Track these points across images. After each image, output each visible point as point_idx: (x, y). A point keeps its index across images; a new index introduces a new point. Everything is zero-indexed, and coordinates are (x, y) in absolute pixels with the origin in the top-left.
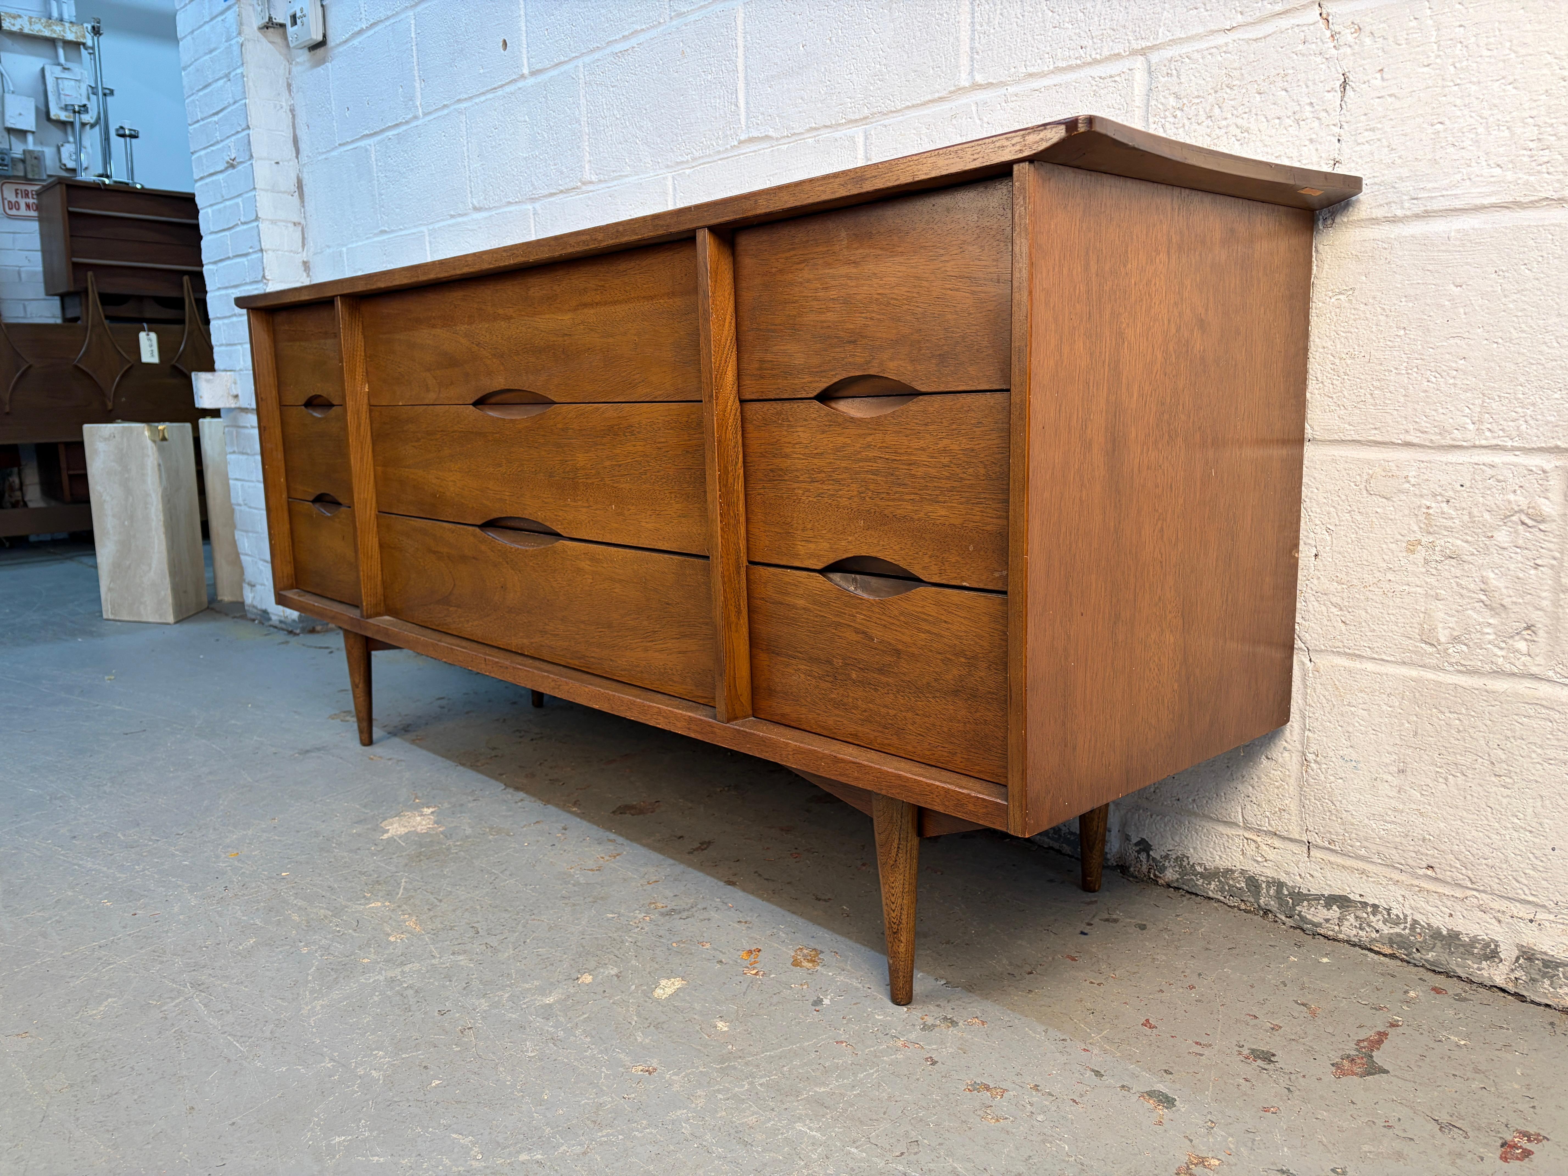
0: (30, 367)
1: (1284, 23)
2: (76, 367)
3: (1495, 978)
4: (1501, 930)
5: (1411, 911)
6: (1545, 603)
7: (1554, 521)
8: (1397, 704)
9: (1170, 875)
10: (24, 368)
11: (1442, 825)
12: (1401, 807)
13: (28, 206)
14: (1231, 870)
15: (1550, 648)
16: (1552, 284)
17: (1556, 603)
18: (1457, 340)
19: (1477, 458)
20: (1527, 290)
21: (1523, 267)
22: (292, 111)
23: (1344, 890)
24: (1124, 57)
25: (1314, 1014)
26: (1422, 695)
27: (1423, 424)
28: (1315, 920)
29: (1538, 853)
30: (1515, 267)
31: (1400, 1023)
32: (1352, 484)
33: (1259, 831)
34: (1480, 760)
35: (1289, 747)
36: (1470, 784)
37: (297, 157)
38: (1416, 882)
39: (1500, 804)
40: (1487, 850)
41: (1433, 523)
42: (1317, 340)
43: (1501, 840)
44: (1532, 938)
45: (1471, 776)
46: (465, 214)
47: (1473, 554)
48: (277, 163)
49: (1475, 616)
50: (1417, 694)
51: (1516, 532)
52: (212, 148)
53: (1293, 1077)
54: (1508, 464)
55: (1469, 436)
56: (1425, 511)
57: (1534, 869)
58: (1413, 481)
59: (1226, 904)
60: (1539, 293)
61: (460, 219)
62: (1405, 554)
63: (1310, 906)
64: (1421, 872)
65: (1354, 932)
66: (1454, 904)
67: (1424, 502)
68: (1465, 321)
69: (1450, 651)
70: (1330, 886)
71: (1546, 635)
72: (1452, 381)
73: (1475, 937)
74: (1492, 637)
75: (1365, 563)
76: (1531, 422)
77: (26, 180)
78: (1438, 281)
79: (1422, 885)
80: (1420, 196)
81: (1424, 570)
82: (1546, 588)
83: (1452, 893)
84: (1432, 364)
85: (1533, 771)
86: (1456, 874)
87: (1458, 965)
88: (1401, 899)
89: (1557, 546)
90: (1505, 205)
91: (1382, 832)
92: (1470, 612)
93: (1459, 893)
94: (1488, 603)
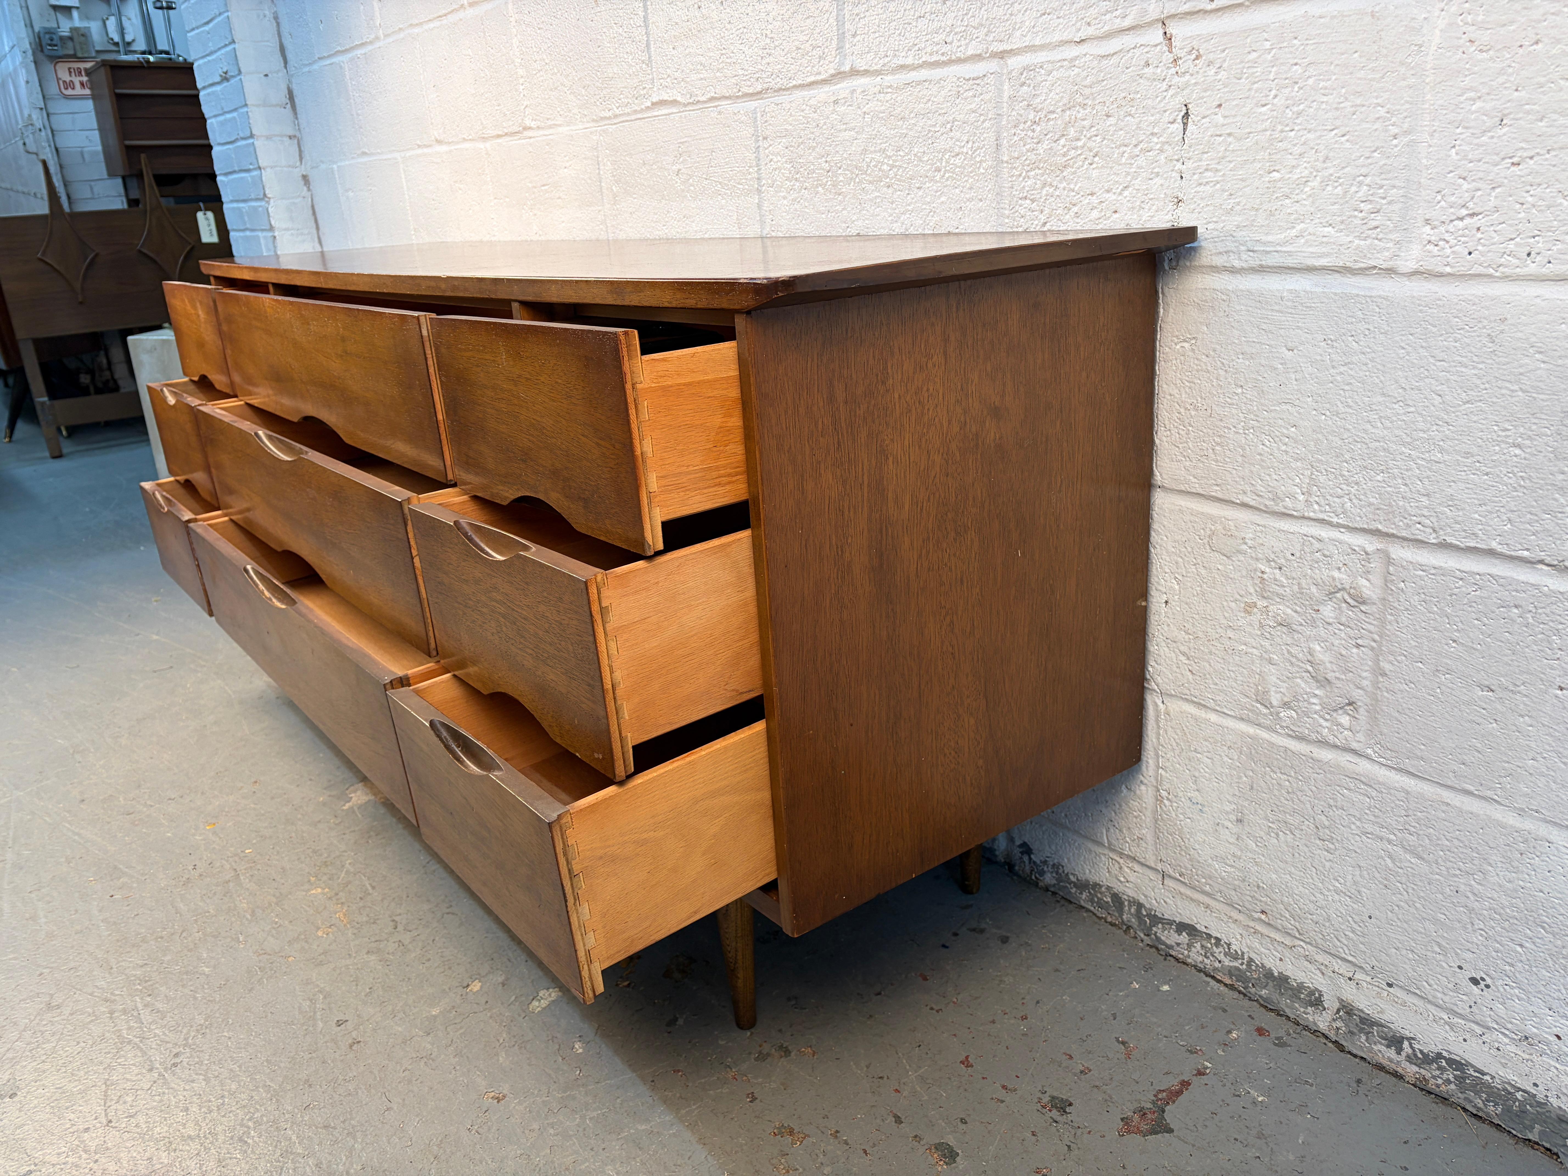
0: (97, 255)
1: (1128, 40)
2: (140, 251)
3: (1319, 1023)
4: (1324, 982)
5: (1247, 949)
6: (1365, 683)
7: (1375, 604)
8: (1236, 757)
9: (1049, 879)
10: (90, 258)
11: (1274, 876)
12: (1239, 853)
13: (82, 84)
14: (1099, 885)
15: (1369, 727)
16: (1378, 360)
17: (1376, 684)
18: (1288, 407)
19: (1306, 529)
20: (1353, 363)
21: (1350, 339)
22: (276, 18)
23: (1192, 920)
24: (984, 58)
25: (1128, 1056)
26: (1257, 753)
27: (1259, 488)
28: (1168, 942)
29: (1357, 918)
30: (1343, 338)
31: (1208, 1071)
32: (1197, 537)
33: (1121, 855)
34: (1306, 822)
35: (1145, 781)
36: (1297, 843)
37: (286, 67)
38: (1252, 924)
39: (1324, 867)
40: (1311, 906)
41: (1267, 588)
42: (1165, 386)
43: (1324, 900)
44: (1350, 993)
45: (1298, 836)
46: (430, 146)
47: (1301, 625)
48: (266, 75)
49: (1303, 685)
50: (1253, 751)
51: (1340, 608)
52: (209, 58)
53: (1079, 1132)
54: (1333, 540)
55: (1300, 506)
56: (1260, 575)
57: (1353, 932)
58: (1250, 542)
59: (1094, 914)
60: (1364, 368)
61: (426, 150)
62: (1243, 615)
63: (1164, 929)
64: (1256, 915)
65: (1200, 958)
66: (1284, 951)
67: (1260, 566)
68: (1296, 387)
69: (1282, 715)
70: (1180, 914)
71: (1366, 714)
72: (1284, 448)
73: (1302, 983)
74: (1318, 708)
75: (1208, 617)
76: (1354, 501)
77: (75, 57)
78: (1272, 343)
79: (1257, 927)
80: (1255, 249)
81: (1259, 633)
82: (1367, 668)
83: (1282, 940)
84: (1267, 428)
85: (1353, 842)
86: (1285, 923)
87: (1287, 1006)
88: (1239, 937)
89: (1377, 629)
90: (1336, 269)
91: (1224, 874)
92: (1299, 680)
93: (1288, 941)
94: (1314, 674)
